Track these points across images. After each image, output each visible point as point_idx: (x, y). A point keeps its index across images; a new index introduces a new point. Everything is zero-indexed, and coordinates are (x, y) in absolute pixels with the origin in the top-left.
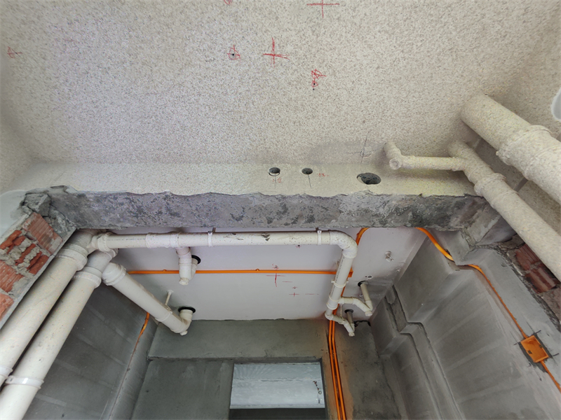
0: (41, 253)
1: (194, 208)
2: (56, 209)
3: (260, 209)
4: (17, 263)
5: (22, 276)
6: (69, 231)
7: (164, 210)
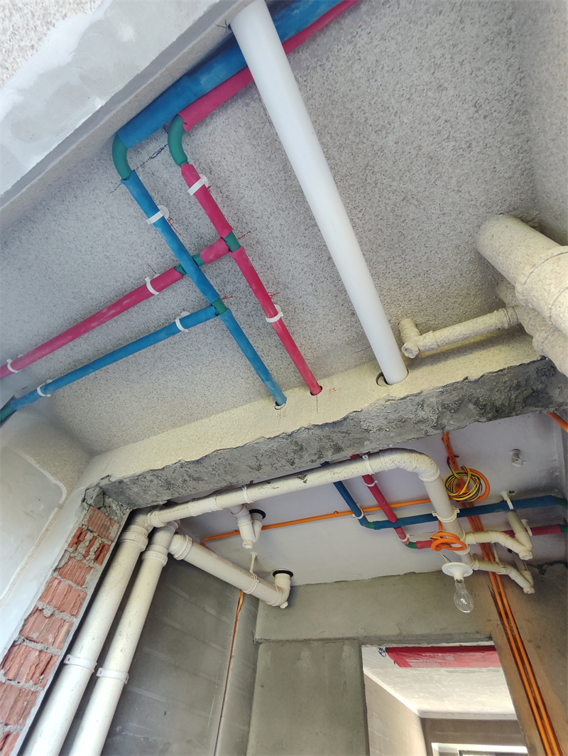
0: (103, 542)
1: (210, 469)
2: (109, 497)
3: (272, 453)
4: (85, 557)
5: (92, 568)
6: (124, 514)
7: (187, 478)
